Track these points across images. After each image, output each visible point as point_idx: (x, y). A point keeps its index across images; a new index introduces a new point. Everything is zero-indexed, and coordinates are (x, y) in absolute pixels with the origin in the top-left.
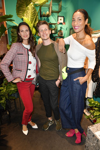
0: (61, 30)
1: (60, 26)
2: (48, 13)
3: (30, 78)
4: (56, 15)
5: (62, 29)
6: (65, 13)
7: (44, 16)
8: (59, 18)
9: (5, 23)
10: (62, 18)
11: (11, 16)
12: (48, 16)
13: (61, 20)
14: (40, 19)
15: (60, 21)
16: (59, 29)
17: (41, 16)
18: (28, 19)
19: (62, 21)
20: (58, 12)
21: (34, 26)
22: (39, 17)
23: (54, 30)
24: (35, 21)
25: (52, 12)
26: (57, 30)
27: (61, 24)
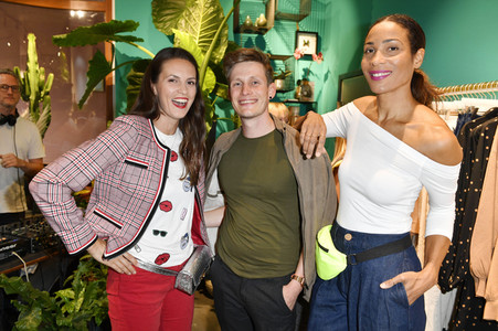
0: (305, 80)
1: (305, 64)
2: (262, 19)
3: (164, 265)
4: (290, 27)
5: (311, 77)
6: (324, 23)
7: (249, 30)
8: (302, 38)
9: (108, 46)
10: (312, 40)
11: (131, 26)
12: (262, 30)
13: (307, 45)
14: (232, 39)
15: (303, 50)
16: (299, 75)
17: (237, 30)
18: (192, 38)
19: (311, 50)
20: (298, 18)
21: (211, 64)
22: (229, 32)
23: (282, 77)
24: (218, 44)
25: (276, 19)
26: (292, 78)
27: (308, 57)
